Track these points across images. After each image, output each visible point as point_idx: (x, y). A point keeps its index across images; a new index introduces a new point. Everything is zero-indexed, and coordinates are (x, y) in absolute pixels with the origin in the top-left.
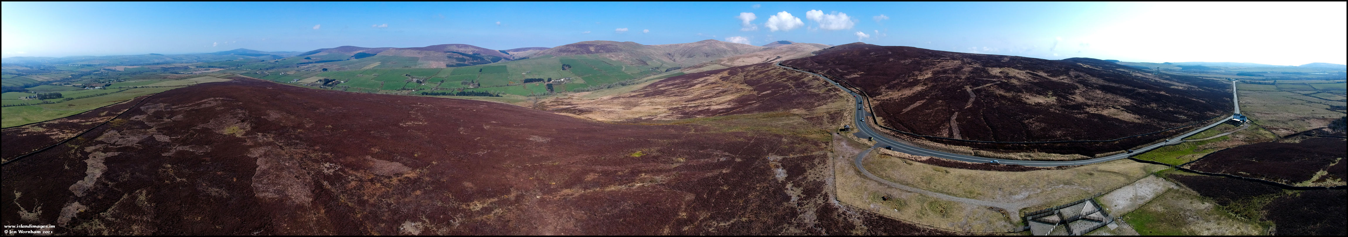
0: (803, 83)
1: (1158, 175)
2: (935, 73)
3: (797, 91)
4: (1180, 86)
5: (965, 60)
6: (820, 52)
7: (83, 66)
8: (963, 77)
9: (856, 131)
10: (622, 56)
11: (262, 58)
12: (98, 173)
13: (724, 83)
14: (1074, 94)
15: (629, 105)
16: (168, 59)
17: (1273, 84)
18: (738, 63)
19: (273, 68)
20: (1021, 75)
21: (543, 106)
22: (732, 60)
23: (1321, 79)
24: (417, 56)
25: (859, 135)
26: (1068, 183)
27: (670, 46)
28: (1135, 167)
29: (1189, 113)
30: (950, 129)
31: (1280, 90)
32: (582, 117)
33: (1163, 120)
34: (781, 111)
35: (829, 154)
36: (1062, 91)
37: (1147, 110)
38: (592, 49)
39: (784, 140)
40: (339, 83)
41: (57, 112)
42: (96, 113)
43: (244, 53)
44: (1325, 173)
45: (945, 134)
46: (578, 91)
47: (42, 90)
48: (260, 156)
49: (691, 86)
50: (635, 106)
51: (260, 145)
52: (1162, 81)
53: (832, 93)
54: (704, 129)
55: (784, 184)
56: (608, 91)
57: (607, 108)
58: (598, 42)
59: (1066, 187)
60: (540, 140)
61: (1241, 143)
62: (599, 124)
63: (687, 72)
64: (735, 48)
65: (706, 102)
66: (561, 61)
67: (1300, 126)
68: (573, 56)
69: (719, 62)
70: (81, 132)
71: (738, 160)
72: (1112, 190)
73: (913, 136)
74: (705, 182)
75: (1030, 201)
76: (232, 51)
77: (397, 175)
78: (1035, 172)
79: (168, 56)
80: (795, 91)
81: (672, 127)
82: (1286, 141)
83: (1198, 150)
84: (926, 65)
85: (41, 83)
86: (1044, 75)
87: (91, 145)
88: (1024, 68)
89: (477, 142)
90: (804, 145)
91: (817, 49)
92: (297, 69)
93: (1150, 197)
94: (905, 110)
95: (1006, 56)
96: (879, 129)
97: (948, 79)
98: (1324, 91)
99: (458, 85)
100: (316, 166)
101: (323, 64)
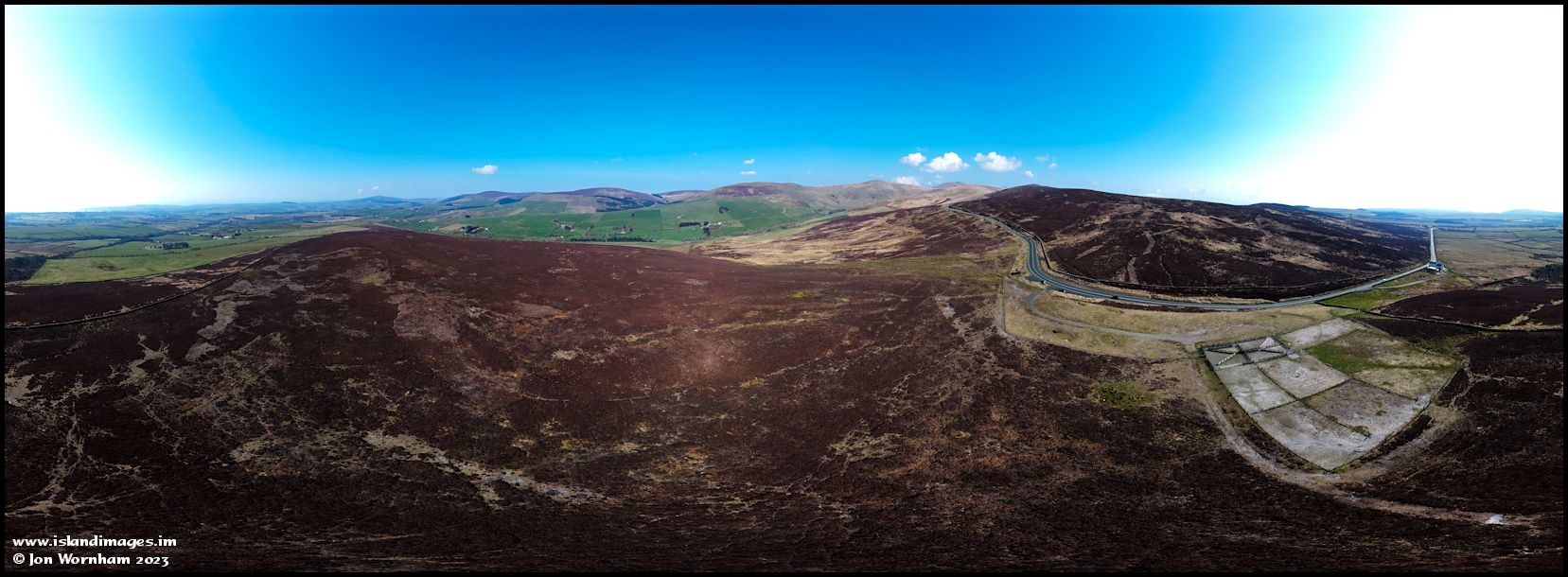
0: (974, 226)
1: (1345, 318)
2: (1112, 218)
3: (968, 235)
4: (1374, 234)
5: (1146, 204)
6: (992, 195)
7: (211, 215)
8: (1143, 222)
9: (1028, 275)
10: (782, 198)
11: (400, 205)
12: (229, 320)
13: (891, 226)
14: (1260, 241)
15: (789, 249)
16: (301, 208)
17: (1473, 232)
18: (906, 205)
19: (412, 216)
20: (1205, 220)
21: (699, 251)
22: (899, 202)
23: (1525, 227)
24: (565, 200)
25: (1031, 279)
26: (1250, 323)
27: (834, 187)
28: (1322, 311)
29: (1382, 261)
30: (1127, 274)
31: (1480, 237)
32: (740, 261)
33: (1355, 268)
34: (950, 255)
35: (999, 295)
36: (1247, 237)
37: (1337, 257)
38: (751, 191)
39: (953, 282)
40: (483, 230)
41: (184, 263)
42: (225, 263)
43: (381, 200)
44: (1526, 318)
45: (1121, 279)
46: (737, 235)
47: (167, 240)
48: (401, 303)
49: (855, 229)
50: (797, 250)
51: (401, 293)
52: (1355, 228)
53: (1004, 238)
54: (868, 273)
55: (951, 319)
56: (767, 234)
57: (766, 252)
58: (758, 183)
59: (1246, 326)
60: (697, 283)
61: (1436, 291)
62: (759, 267)
63: (851, 214)
64: (902, 190)
65: (871, 246)
66: (717, 203)
67: (1501, 275)
68: (731, 199)
69: (885, 204)
70: (209, 282)
71: (904, 300)
72: (1295, 329)
73: (1088, 281)
74: (869, 319)
75: (1207, 336)
76: (367, 199)
77: (547, 316)
78: (1213, 314)
79: (301, 205)
80: (965, 235)
81: (836, 270)
82: (1486, 289)
83: (1390, 297)
84: (1104, 209)
85: (167, 232)
86: (1229, 221)
87: (220, 294)
88: (1208, 214)
89: (631, 286)
90: (973, 287)
91: (990, 192)
92: (437, 216)
93: (1335, 335)
94: (1080, 256)
95: (1189, 201)
96: (1052, 273)
97: (1127, 224)
98: (1528, 238)
99: (608, 231)
100: (462, 310)
101: (465, 210)
